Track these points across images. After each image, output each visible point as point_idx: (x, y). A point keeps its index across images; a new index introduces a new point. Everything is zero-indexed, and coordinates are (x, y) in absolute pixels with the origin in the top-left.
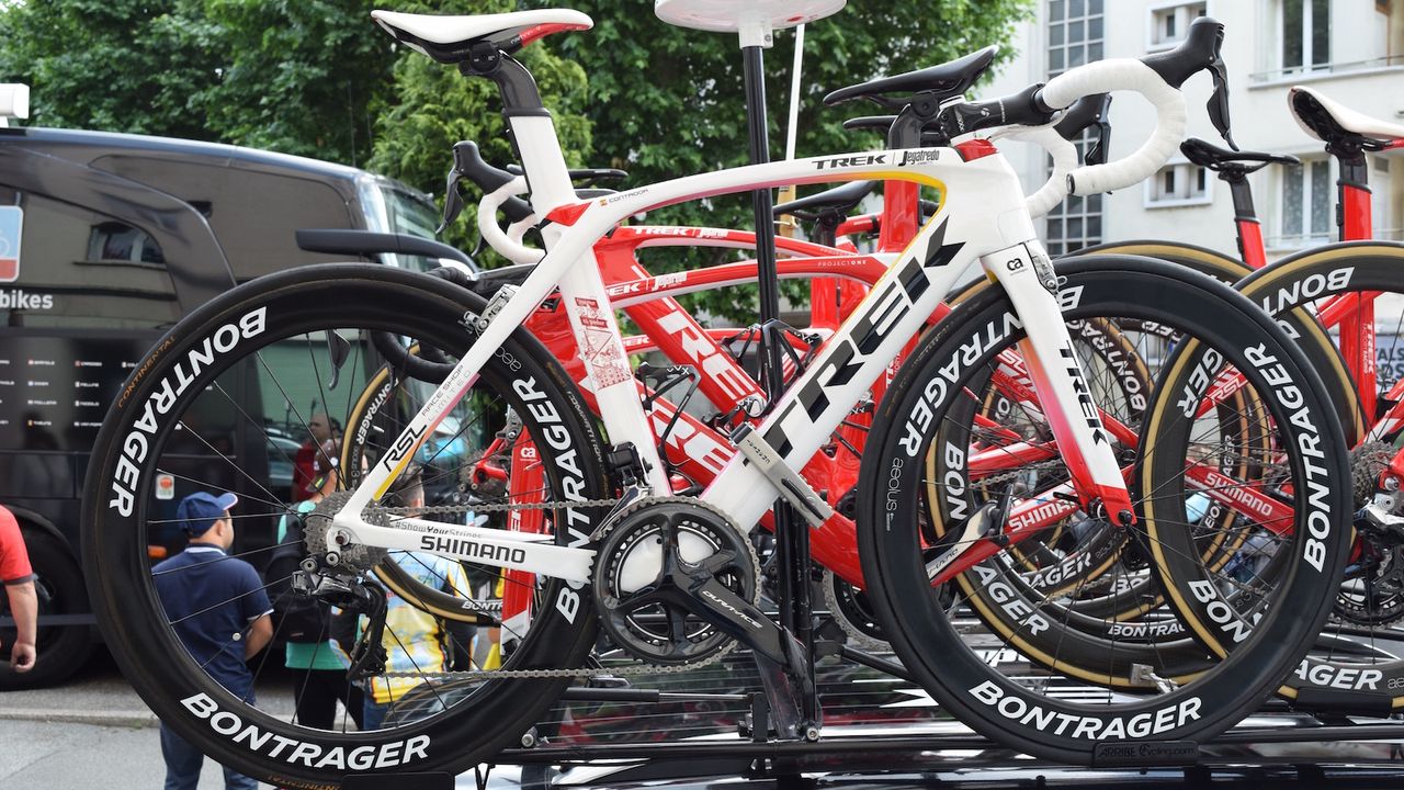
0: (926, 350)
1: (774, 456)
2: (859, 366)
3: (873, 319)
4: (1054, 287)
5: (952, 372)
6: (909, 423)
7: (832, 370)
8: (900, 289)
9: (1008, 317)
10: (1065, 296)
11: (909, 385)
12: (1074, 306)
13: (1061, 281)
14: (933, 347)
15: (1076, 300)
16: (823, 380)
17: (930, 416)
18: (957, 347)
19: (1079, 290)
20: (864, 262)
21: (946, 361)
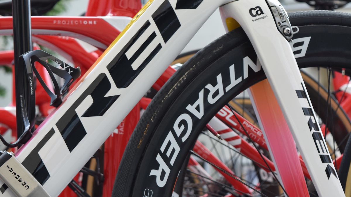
0: (175, 87)
1: (33, 182)
2: (115, 98)
3: (129, 55)
4: (290, 35)
5: (198, 108)
6: (159, 156)
7: (89, 101)
8: (153, 28)
9: (247, 61)
10: (296, 45)
11: (159, 120)
12: (303, 54)
13: (295, 30)
14: (181, 84)
15: (304, 48)
16: (80, 111)
17: (178, 149)
18: (202, 86)
19: (307, 40)
20: (95, 23)
21: (193, 99)
